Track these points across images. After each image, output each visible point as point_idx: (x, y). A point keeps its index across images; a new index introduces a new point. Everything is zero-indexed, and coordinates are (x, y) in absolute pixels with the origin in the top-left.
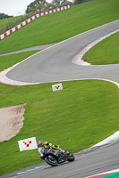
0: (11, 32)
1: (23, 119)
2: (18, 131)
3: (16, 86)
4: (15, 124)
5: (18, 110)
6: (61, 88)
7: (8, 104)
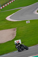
0: (11, 2)
1: (16, 33)
2: (14, 37)
3: (13, 22)
4: (13, 35)
5: (14, 30)
6: (29, 22)
7: (10, 28)
